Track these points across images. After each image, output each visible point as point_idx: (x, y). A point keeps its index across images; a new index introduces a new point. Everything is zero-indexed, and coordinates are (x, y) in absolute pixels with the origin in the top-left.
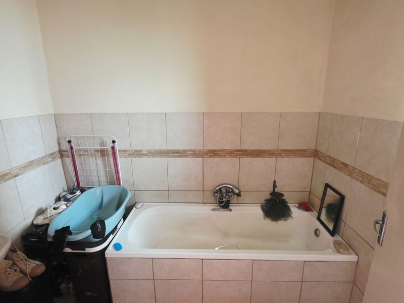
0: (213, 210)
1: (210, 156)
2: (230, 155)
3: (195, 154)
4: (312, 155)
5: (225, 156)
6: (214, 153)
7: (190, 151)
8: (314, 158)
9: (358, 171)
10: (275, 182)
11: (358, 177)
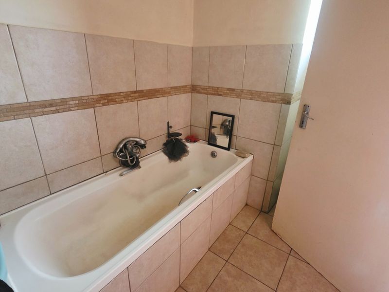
0: (121, 175)
1: (104, 105)
2: (127, 100)
3: (83, 103)
4: (189, 90)
5: (122, 102)
6: (108, 99)
7: (73, 99)
8: (192, 93)
9: (246, 91)
10: (168, 123)
11: (248, 96)
